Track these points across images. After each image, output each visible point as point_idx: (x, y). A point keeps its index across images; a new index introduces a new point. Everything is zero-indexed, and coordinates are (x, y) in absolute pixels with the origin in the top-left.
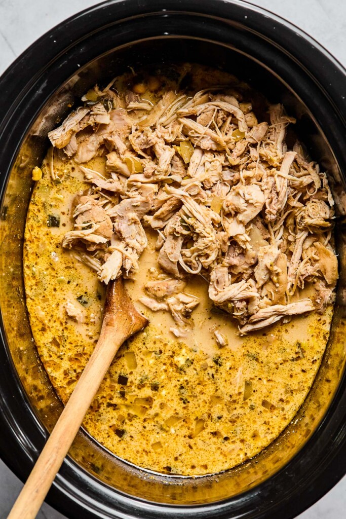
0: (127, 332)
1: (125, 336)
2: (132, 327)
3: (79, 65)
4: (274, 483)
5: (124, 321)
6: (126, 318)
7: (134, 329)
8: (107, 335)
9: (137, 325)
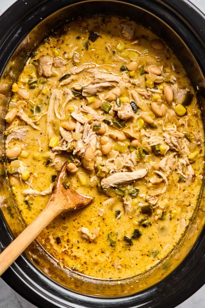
0: (63, 207)
1: (61, 209)
2: (67, 205)
3: (41, 19)
4: (165, 283)
5: (62, 200)
6: (64, 199)
7: (69, 206)
8: (49, 206)
9: (72, 205)
